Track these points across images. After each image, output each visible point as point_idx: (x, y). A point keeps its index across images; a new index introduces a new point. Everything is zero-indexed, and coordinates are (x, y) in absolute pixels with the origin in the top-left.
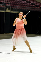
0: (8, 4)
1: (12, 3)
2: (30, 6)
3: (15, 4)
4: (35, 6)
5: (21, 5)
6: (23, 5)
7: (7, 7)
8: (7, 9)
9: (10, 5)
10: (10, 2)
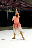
0: (10, 6)
1: (13, 5)
2: (25, 7)
3: (15, 6)
4: (29, 8)
5: (19, 7)
6: (21, 7)
7: (9, 8)
8: (9, 9)
9: (11, 7)
10: (11, 4)
